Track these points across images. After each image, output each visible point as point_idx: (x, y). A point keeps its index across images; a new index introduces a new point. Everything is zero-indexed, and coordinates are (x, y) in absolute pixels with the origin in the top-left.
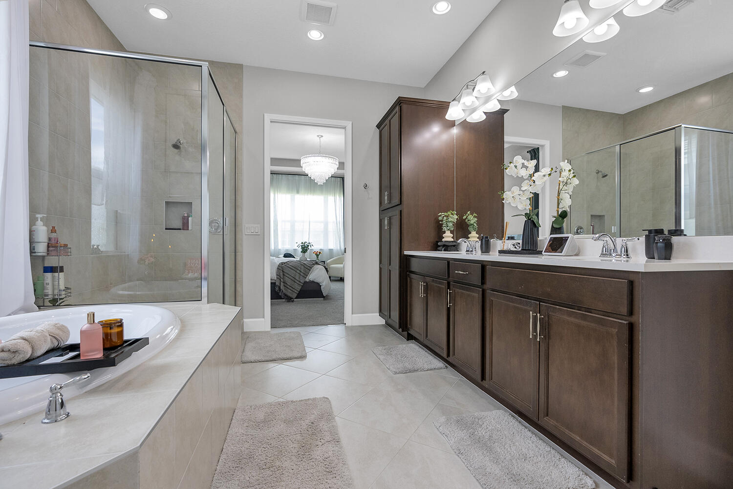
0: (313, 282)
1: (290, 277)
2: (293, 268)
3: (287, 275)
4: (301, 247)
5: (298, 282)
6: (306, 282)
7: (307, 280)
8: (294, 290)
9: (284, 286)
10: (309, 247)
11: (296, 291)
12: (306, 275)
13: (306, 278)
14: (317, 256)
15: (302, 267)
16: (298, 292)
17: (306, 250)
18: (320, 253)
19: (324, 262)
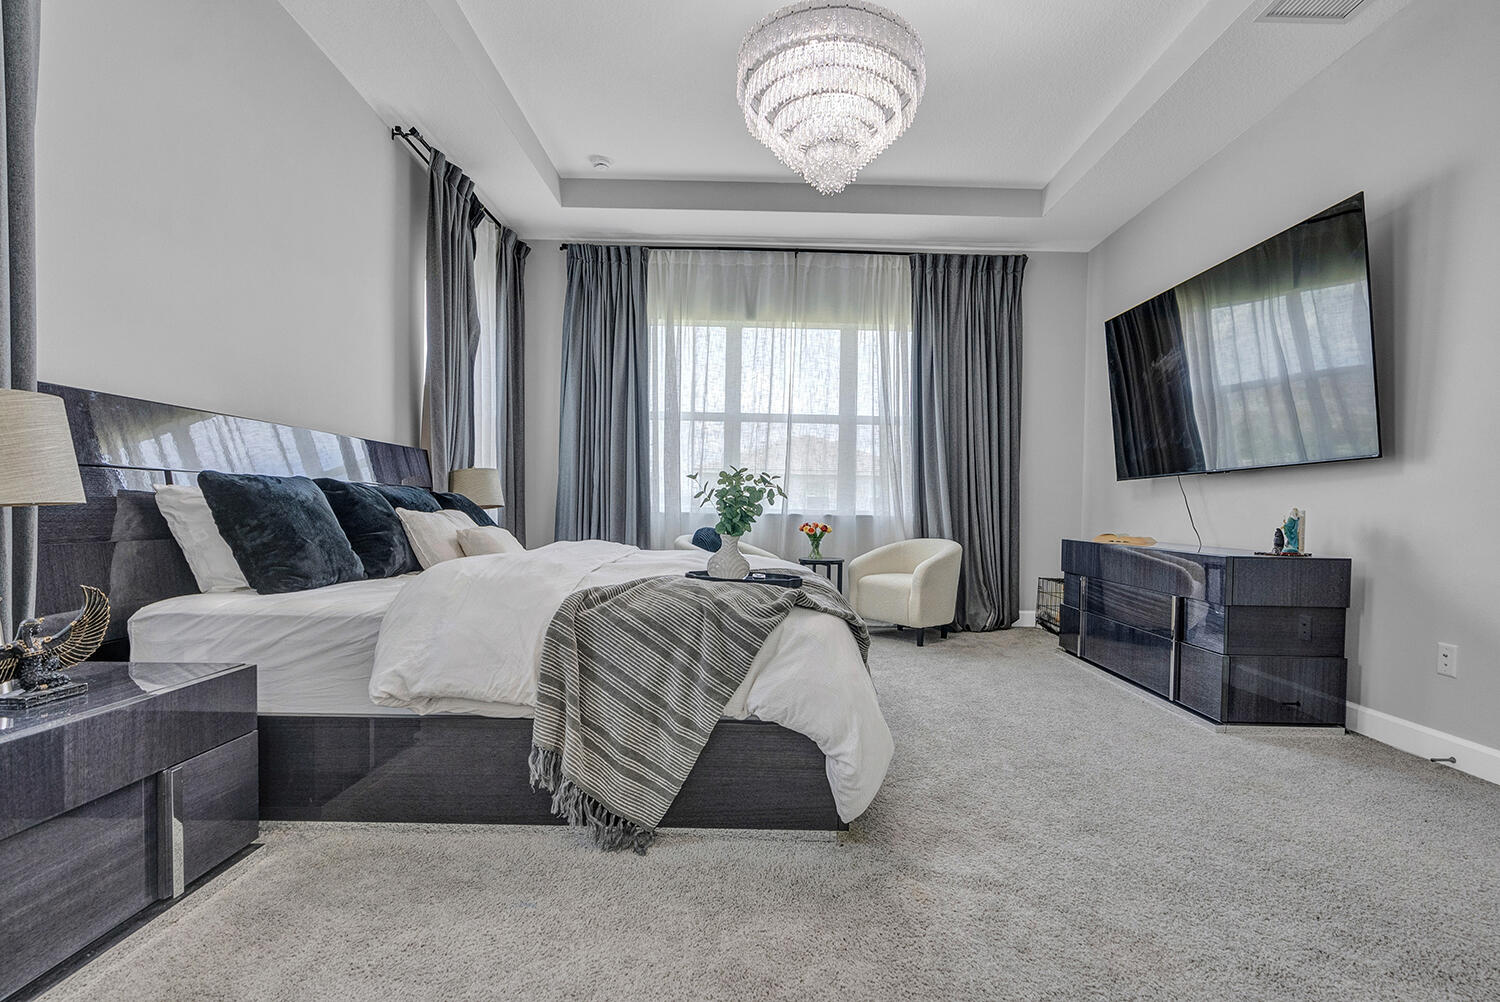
0: (773, 727)
1: (626, 689)
2: (652, 633)
3: (611, 679)
4: (714, 499)
5: (677, 728)
6: (724, 726)
7: (734, 710)
8: (650, 775)
9: (587, 742)
10: (764, 502)
11: (661, 781)
12: (728, 680)
13: (725, 701)
14: (816, 539)
15: (707, 627)
16: (675, 790)
17: (746, 518)
18: (825, 529)
19: (840, 564)
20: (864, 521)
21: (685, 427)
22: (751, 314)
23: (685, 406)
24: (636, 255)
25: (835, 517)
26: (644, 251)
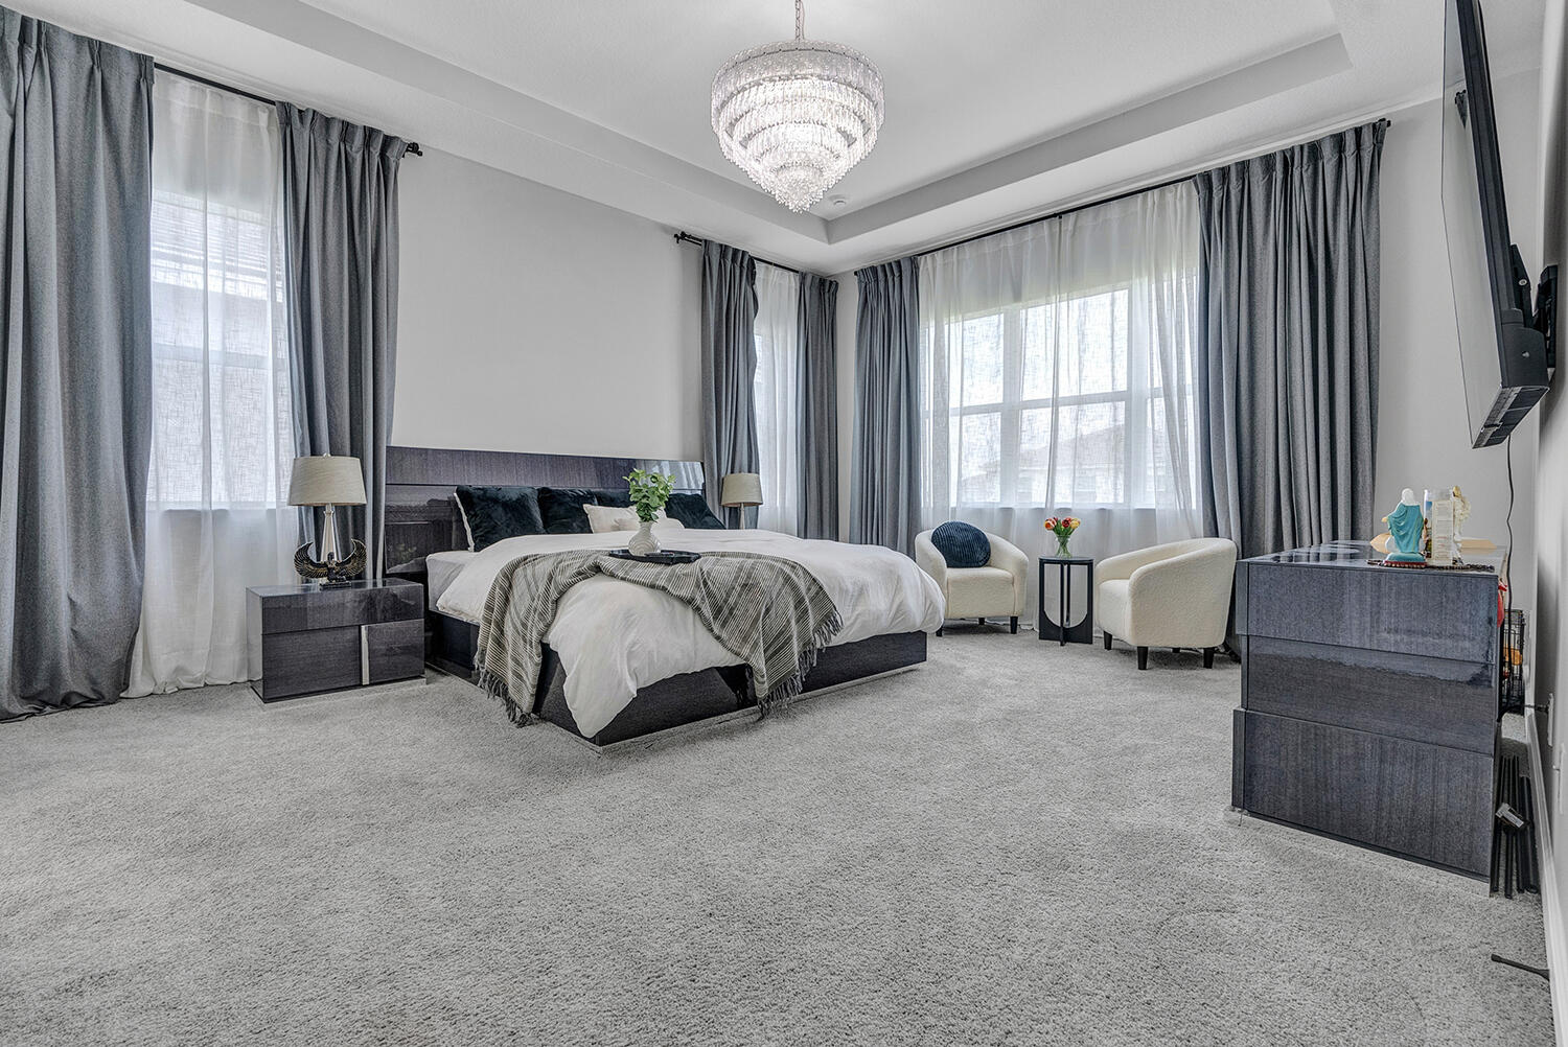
19: (1090, 564)
20: (1147, 515)
21: (954, 421)
22: (1017, 296)
23: (954, 403)
24: (906, 267)
25: (1110, 511)
26: (913, 261)
